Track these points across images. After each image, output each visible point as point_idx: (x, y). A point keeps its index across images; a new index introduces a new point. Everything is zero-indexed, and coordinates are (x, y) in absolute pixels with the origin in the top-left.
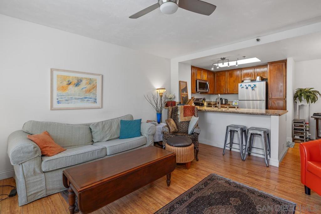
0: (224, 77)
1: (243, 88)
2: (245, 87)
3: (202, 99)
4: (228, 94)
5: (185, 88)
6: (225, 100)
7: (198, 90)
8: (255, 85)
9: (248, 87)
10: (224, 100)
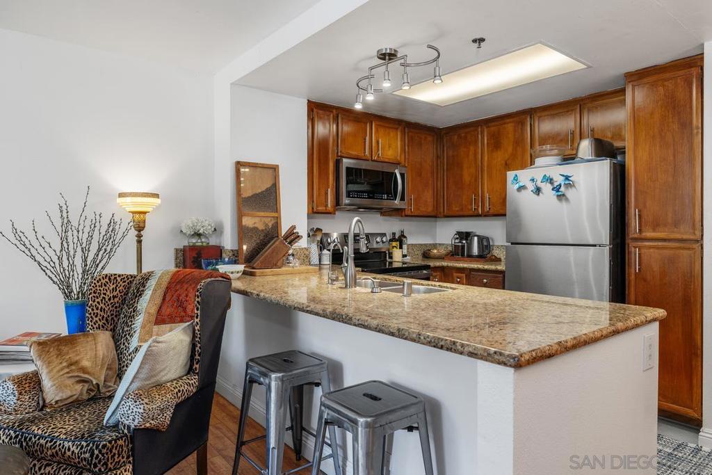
0: (472, 148)
1: (523, 192)
2: (531, 186)
3: (384, 235)
4: (486, 216)
5: (267, 190)
6: (481, 239)
7: (346, 201)
8: (567, 178)
9: (542, 185)
10: (476, 238)
